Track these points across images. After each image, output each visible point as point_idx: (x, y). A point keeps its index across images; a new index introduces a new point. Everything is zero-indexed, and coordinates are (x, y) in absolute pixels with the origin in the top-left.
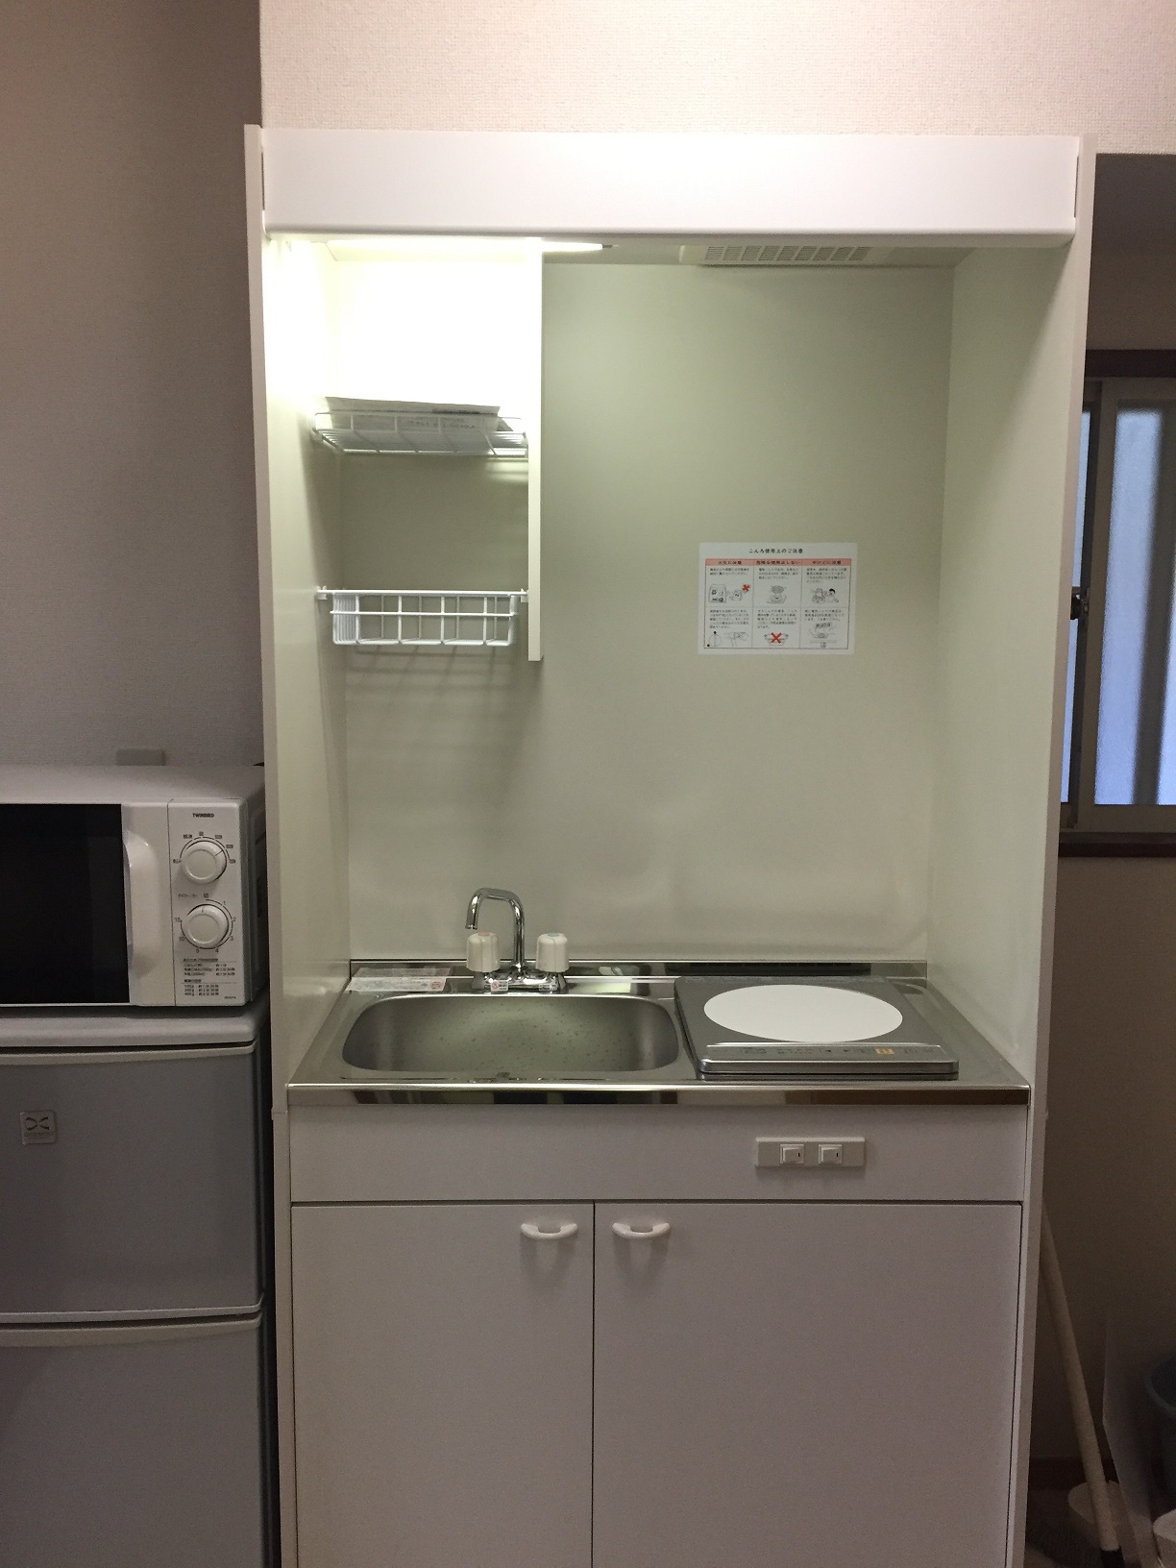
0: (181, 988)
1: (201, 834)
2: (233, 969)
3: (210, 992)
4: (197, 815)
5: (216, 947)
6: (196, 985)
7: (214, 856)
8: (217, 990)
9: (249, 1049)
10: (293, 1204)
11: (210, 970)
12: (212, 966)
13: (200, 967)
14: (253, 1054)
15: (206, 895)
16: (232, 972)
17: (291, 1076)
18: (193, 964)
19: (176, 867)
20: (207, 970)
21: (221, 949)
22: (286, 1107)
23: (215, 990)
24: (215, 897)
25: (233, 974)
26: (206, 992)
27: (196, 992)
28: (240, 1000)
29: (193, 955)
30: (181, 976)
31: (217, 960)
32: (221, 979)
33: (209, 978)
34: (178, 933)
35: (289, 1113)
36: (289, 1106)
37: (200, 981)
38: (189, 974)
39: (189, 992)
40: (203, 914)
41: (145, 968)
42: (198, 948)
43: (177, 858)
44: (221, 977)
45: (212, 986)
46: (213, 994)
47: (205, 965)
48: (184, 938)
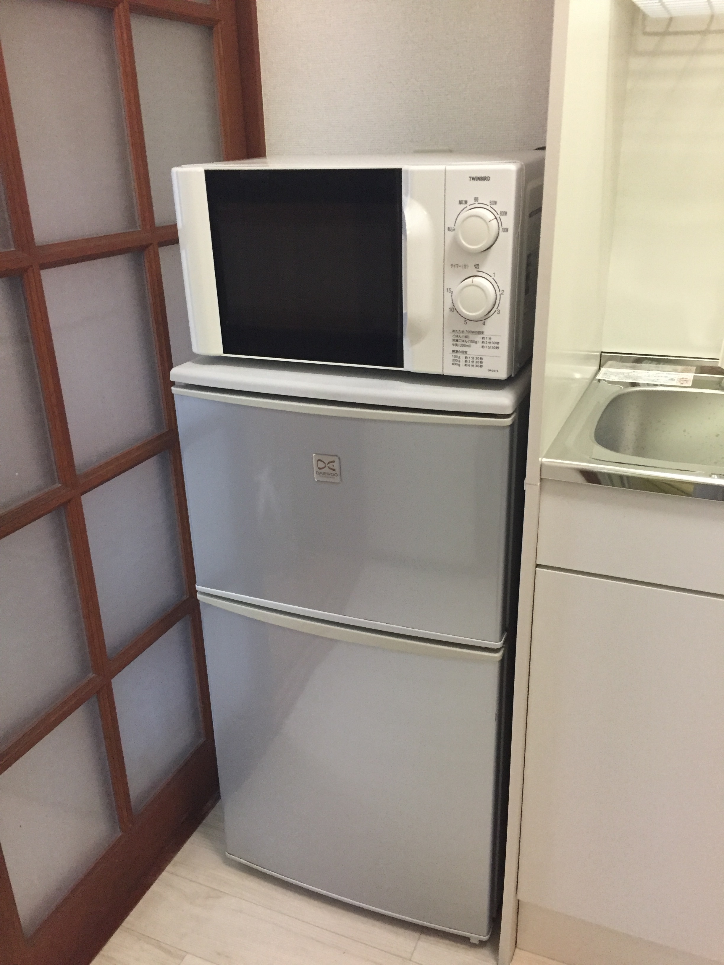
0: (449, 357)
1: (476, 199)
2: (498, 343)
3: (475, 364)
4: (474, 179)
5: (483, 320)
6: (462, 356)
7: (487, 223)
8: (481, 362)
9: (508, 421)
10: (537, 566)
11: (476, 343)
12: (479, 338)
13: (467, 339)
14: (512, 426)
15: (477, 266)
16: (496, 346)
17: (545, 452)
18: (461, 335)
19: (449, 234)
20: (472, 341)
21: (488, 322)
22: (538, 479)
23: (479, 362)
24: (486, 268)
25: (497, 348)
26: (471, 364)
27: (462, 363)
28: (502, 374)
29: (460, 326)
30: (449, 347)
31: (483, 333)
32: (486, 351)
33: (474, 350)
34: (448, 304)
35: (541, 485)
36: (541, 479)
37: (466, 352)
38: (456, 345)
39: (456, 362)
40: (473, 285)
41: (419, 336)
42: (466, 320)
43: (451, 225)
44: (486, 350)
45: (477, 358)
46: (477, 366)
47: (472, 337)
48: (453, 309)
